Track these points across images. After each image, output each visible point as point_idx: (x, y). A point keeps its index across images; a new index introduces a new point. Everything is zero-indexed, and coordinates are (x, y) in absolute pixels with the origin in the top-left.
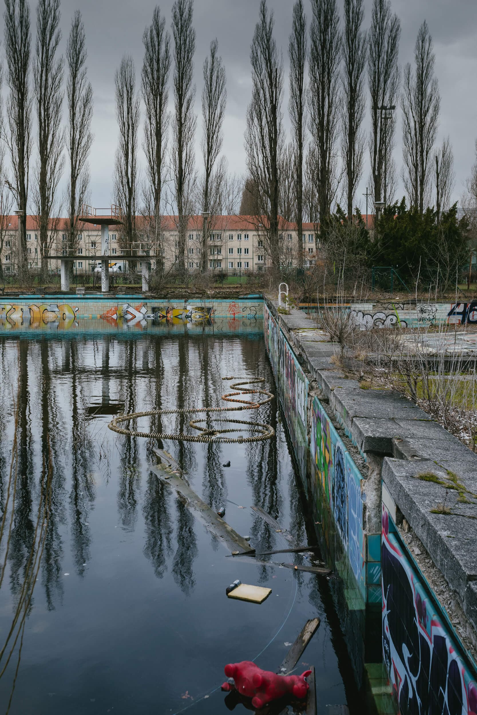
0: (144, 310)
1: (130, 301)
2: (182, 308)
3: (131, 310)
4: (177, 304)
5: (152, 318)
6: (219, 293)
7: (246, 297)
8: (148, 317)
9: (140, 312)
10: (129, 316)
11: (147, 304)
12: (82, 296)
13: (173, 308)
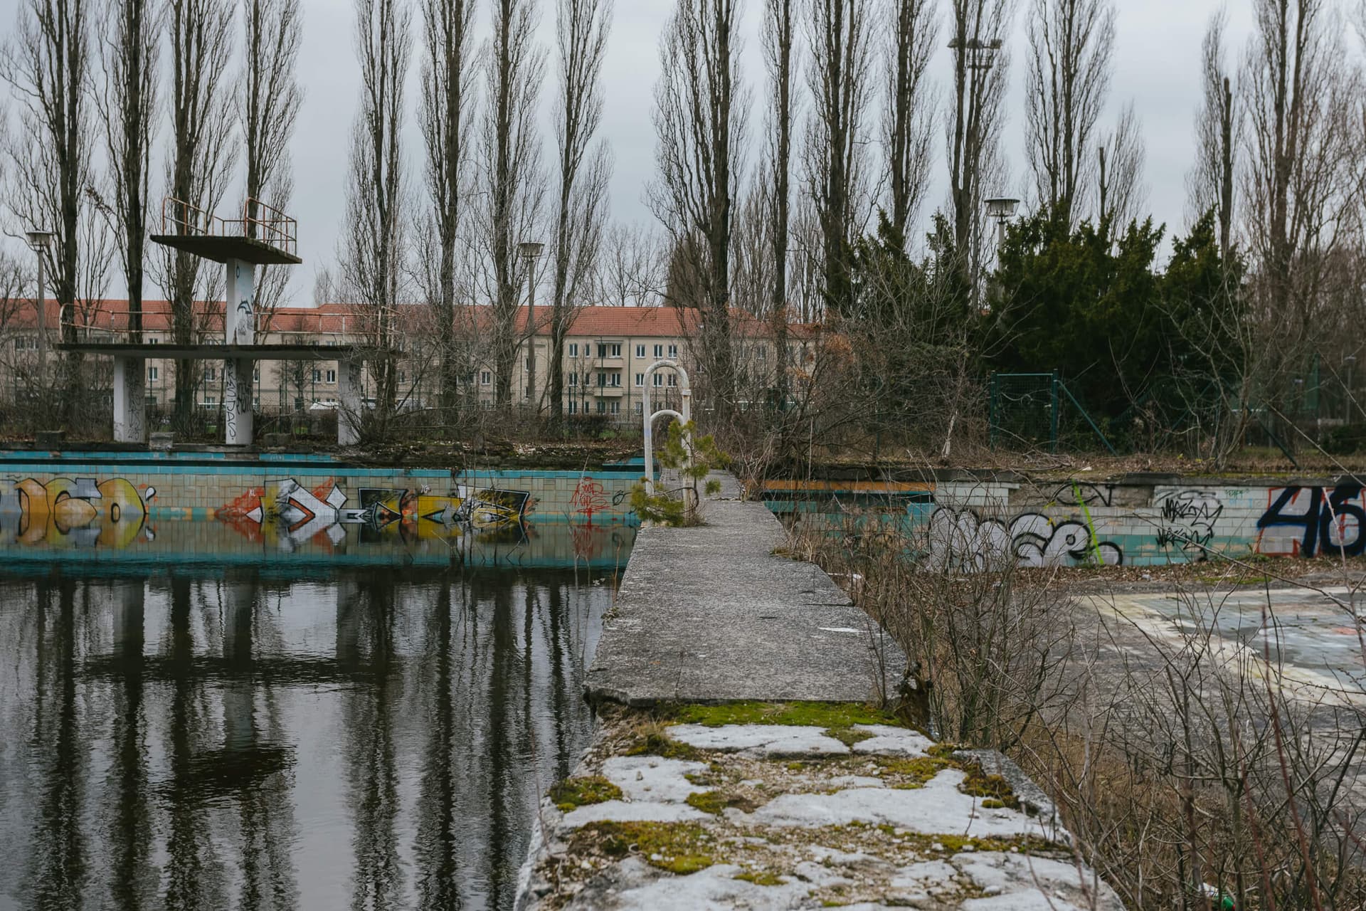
0: (337, 497)
1: (299, 470)
2: (445, 493)
3: (301, 496)
4: (431, 482)
5: (361, 520)
6: (547, 453)
7: (622, 463)
8: (350, 516)
9: (326, 502)
10: (297, 515)
11: (345, 482)
12: (166, 457)
13: (420, 494)
